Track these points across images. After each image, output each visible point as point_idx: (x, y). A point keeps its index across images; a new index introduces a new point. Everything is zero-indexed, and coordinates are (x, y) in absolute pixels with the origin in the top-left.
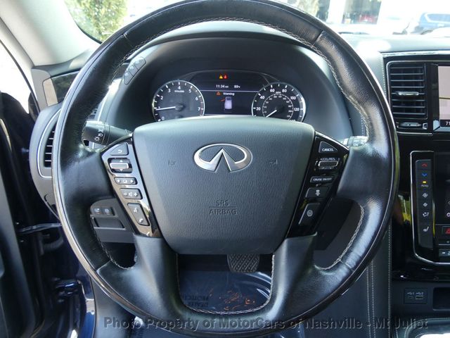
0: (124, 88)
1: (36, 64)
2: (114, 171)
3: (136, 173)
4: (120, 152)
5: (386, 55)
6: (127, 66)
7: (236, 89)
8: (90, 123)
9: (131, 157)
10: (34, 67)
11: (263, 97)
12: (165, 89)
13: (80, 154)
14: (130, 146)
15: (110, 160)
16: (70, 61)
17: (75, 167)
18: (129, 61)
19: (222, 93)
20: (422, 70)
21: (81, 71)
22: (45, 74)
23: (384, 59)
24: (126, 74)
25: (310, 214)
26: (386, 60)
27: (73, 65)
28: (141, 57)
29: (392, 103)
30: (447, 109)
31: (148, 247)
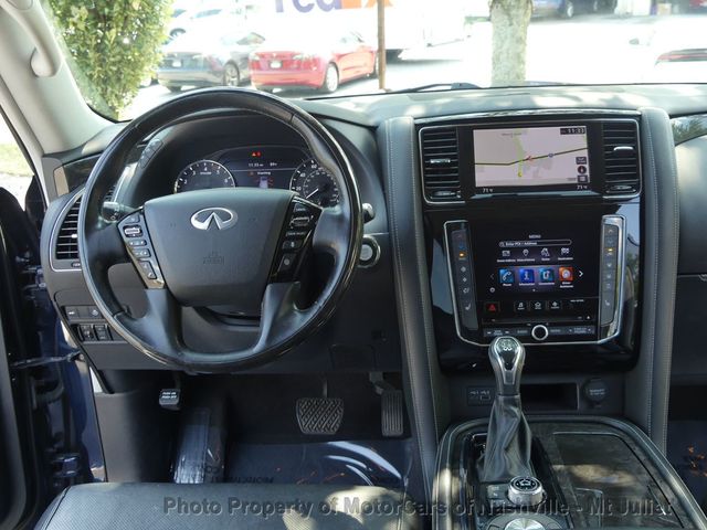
0: (141, 171)
1: (46, 152)
2: (127, 236)
3: (145, 236)
4: (133, 220)
5: (418, 121)
6: (144, 148)
7: (273, 167)
8: (106, 204)
9: (142, 223)
10: (44, 156)
11: (302, 175)
12: (189, 172)
13: (99, 226)
14: (141, 217)
15: (124, 228)
16: (83, 146)
17: (96, 236)
18: (147, 142)
19: (255, 173)
20: (454, 136)
21: (105, 153)
22: (58, 162)
23: (416, 125)
24: (143, 157)
25: (287, 262)
26: (417, 126)
27: (86, 150)
28: (158, 138)
29: (426, 172)
30: (485, 176)
31: (156, 297)
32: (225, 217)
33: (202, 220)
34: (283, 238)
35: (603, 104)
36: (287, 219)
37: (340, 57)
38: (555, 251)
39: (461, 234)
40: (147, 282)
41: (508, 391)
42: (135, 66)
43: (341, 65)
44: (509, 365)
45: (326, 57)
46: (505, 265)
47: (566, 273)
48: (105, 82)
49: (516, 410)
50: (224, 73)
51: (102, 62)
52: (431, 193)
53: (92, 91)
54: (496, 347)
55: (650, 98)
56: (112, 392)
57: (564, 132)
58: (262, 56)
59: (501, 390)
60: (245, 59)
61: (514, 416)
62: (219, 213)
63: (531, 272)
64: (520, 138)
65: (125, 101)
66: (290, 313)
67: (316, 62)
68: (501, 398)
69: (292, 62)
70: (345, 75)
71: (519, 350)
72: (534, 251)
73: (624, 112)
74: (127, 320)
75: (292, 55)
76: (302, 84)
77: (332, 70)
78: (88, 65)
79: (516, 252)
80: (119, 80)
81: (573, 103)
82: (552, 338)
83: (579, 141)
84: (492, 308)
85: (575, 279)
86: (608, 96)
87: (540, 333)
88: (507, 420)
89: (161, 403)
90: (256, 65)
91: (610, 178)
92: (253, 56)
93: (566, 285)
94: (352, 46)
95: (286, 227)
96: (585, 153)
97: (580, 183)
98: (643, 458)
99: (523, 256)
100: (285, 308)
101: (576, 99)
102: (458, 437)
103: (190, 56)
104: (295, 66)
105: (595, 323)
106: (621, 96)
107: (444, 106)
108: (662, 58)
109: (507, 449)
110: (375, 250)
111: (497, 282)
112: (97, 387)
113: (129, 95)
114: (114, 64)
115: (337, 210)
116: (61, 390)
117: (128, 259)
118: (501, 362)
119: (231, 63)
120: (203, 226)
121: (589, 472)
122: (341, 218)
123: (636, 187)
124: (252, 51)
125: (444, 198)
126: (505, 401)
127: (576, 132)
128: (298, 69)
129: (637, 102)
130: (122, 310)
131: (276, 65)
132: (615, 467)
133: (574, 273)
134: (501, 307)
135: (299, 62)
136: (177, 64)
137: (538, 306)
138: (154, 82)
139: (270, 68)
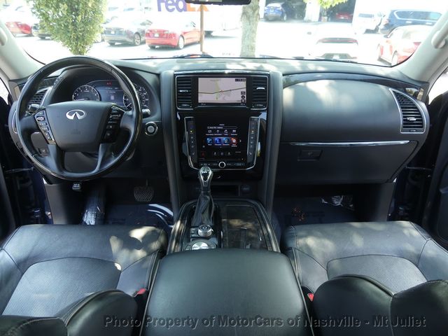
1: (11, 79)
2: (39, 121)
3: (46, 121)
4: (41, 114)
5: (176, 73)
7: (115, 90)
9: (45, 115)
10: (9, 81)
12: (79, 90)
13: (26, 115)
14: (45, 112)
15: (37, 117)
17: (24, 119)
20: (190, 80)
22: (15, 84)
24: (55, 84)
25: (109, 134)
26: (175, 75)
29: (178, 95)
30: (202, 98)
31: (52, 148)
32: (81, 114)
33: (71, 114)
34: (107, 124)
35: (255, 69)
36: (109, 116)
37: (185, 33)
38: (230, 131)
39: (191, 123)
40: (49, 141)
41: (205, 189)
42: (91, 33)
43: (185, 37)
44: (205, 179)
45: (179, 33)
46: (209, 137)
47: (234, 141)
48: (77, 40)
49: (208, 197)
50: (134, 38)
51: (75, 31)
52: (180, 105)
53: (71, 43)
54: (201, 171)
55: (277, 66)
56: (51, 184)
57: (237, 80)
58: (151, 31)
59: (202, 188)
60: (143, 32)
61: (207, 199)
62: (78, 112)
63: (220, 140)
64: (219, 82)
65: (87, 49)
66: (110, 156)
67: (174, 35)
68: (202, 192)
69: (164, 34)
70: (187, 42)
71: (210, 173)
72: (222, 131)
73: (263, 72)
74: (39, 158)
75: (164, 31)
76: (168, 44)
77: (181, 39)
78: (69, 32)
79: (214, 131)
80: (83, 40)
81: (243, 68)
82: (227, 167)
83: (243, 85)
84: (203, 154)
85: (238, 143)
86: (258, 65)
87: (222, 165)
88: (204, 201)
89: (73, 189)
90: (148, 35)
91: (255, 101)
92: (146, 31)
93: (234, 146)
94: (191, 28)
95: (108, 119)
96: (245, 90)
97: (242, 103)
98: (259, 217)
99: (216, 133)
100: (108, 153)
101: (244, 66)
102: (187, 207)
103: (118, 29)
104: (165, 36)
105: (245, 161)
106: (264, 65)
107: (189, 66)
108: (320, 41)
109: (203, 213)
110: (155, 128)
111: (206, 143)
112: (45, 182)
113: (88, 47)
114: (80, 32)
115: (130, 113)
116: (31, 182)
117: (40, 130)
118: (202, 178)
119: (137, 33)
120: (71, 118)
121: (236, 223)
122: (132, 116)
123: (265, 105)
124: (146, 29)
125: (186, 107)
126: (204, 194)
127: (242, 80)
128: (167, 37)
129: (270, 68)
130: (36, 153)
131: (157, 35)
132: (246, 220)
133: (238, 141)
134: (207, 154)
135: (167, 35)
136: (113, 33)
137: (222, 154)
138: (103, 40)
139: (154, 37)
